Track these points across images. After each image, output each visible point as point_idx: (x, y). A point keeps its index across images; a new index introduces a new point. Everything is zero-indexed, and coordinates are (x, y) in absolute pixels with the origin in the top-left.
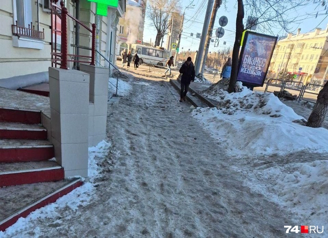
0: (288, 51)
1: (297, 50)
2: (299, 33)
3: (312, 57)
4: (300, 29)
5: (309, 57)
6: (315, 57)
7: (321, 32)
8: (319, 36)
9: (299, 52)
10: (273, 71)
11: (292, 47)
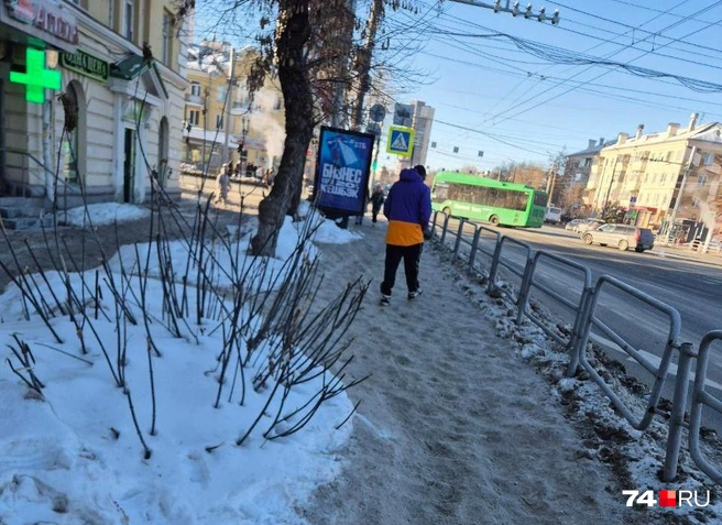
0: (620, 167)
1: (636, 165)
2: (641, 134)
3: (663, 178)
4: (642, 127)
5: (659, 178)
6: (668, 179)
7: (679, 131)
8: (674, 138)
9: (639, 168)
10: (594, 204)
11: (626, 159)
